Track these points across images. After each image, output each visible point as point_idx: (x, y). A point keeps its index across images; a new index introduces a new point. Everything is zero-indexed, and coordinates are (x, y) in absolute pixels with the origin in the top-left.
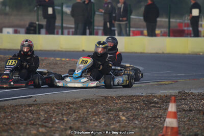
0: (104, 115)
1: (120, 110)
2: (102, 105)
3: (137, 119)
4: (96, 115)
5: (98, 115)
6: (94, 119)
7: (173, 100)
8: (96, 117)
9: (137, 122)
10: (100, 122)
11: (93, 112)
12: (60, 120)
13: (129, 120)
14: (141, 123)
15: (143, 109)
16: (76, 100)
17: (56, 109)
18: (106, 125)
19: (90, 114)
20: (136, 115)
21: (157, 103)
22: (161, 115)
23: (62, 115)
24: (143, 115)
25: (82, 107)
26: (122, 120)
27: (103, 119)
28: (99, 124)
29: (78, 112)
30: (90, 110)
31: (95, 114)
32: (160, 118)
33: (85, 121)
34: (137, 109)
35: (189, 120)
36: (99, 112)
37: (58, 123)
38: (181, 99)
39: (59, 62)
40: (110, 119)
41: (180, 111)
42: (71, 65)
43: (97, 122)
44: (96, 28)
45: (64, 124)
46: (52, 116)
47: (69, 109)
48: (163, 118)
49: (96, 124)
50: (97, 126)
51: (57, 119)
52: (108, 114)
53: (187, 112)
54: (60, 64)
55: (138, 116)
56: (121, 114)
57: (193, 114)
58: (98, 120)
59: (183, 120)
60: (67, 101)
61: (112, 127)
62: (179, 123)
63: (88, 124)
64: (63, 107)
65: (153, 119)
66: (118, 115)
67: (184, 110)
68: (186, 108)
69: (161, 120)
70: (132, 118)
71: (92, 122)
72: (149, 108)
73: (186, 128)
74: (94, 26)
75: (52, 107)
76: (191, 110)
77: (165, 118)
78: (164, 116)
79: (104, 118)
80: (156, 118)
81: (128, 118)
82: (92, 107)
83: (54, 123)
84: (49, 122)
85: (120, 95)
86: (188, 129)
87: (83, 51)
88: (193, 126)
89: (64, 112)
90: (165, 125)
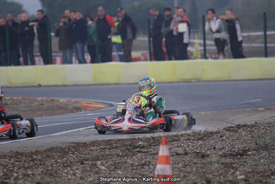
0: (78, 166)
1: (97, 159)
2: (73, 154)
3: (120, 168)
4: (68, 166)
5: (70, 166)
6: (66, 171)
7: (164, 142)
8: (69, 168)
9: (120, 172)
10: (74, 175)
11: (63, 163)
12: (24, 175)
13: (110, 171)
14: (126, 172)
15: (126, 156)
16: (40, 149)
17: (17, 161)
18: (82, 178)
19: (60, 166)
20: (118, 163)
21: (143, 147)
22: (149, 162)
23: (26, 169)
24: (126, 162)
25: (49, 157)
26: (101, 170)
27: (77, 171)
28: (74, 177)
29: (44, 164)
30: (59, 161)
31: (66, 165)
32: (149, 165)
33: (55, 174)
34: (118, 156)
35: (185, 166)
36: (71, 162)
37: (22, 178)
38: (173, 141)
39: (9, 102)
40: (86, 171)
41: (173, 156)
42: (26, 105)
43: (71, 174)
44: (53, 54)
45: (30, 179)
46: (12, 171)
47: (32, 160)
48: (153, 165)
49: (69, 177)
50: (70, 179)
51: (20, 174)
52: (82, 164)
53: (181, 156)
54: (11, 104)
55: (120, 165)
56: (99, 163)
57: (188, 159)
58: (71, 172)
59: (177, 166)
60: (29, 151)
61: (90, 179)
62: (173, 170)
63: (59, 177)
64: (24, 159)
65: (139, 167)
66: (95, 165)
67: (178, 154)
68: (180, 150)
69: (150, 168)
70: (113, 167)
71: (64, 174)
72: (134, 154)
73: (182, 175)
74: (51, 53)
75: (10, 160)
76: (186, 154)
77: (156, 165)
78: (154, 163)
79: (78, 169)
80: (143, 165)
81: (108, 167)
82: (61, 157)
83: (17, 179)
84: (9, 178)
85: (95, 140)
86: (184, 176)
87: (40, 85)
88: (189, 173)
89: (26, 165)
90: (156, 173)
